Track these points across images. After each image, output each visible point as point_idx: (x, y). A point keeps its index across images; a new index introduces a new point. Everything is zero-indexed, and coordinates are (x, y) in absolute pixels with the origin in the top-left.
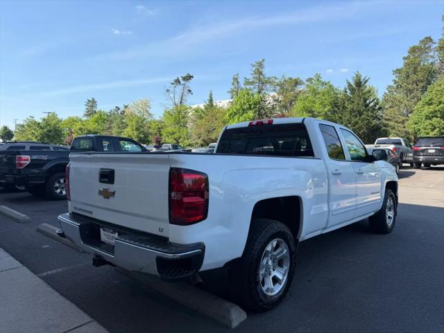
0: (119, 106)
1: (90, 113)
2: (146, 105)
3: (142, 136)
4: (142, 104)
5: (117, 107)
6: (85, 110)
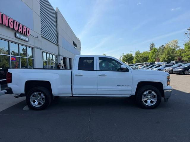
0: (163, 45)
1: (151, 49)
2: (176, 42)
3: (170, 57)
4: (174, 42)
5: (162, 45)
6: (150, 48)
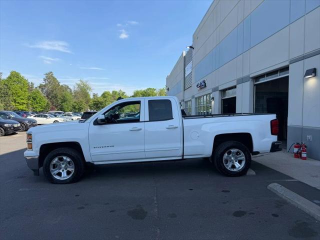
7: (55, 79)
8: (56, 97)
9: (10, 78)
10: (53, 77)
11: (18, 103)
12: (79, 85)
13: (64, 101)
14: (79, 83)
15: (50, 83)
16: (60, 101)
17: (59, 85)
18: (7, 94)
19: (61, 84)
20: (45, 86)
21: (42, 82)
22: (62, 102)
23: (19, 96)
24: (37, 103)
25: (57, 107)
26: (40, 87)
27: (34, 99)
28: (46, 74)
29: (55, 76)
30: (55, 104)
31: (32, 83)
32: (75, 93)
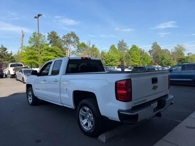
7: (158, 46)
8: (158, 57)
9: (131, 48)
10: (157, 45)
11: (134, 62)
12: (176, 48)
13: (163, 59)
14: (177, 46)
15: (154, 49)
16: (160, 60)
17: (161, 50)
18: (129, 57)
19: (162, 49)
20: (152, 51)
21: (151, 49)
22: (162, 60)
23: (135, 58)
24: (145, 61)
25: (158, 63)
26: (149, 52)
27: (144, 59)
28: (153, 44)
29: (158, 44)
30: (157, 61)
31: (143, 50)
32: (172, 53)
